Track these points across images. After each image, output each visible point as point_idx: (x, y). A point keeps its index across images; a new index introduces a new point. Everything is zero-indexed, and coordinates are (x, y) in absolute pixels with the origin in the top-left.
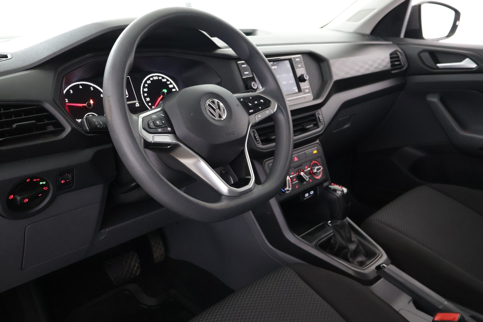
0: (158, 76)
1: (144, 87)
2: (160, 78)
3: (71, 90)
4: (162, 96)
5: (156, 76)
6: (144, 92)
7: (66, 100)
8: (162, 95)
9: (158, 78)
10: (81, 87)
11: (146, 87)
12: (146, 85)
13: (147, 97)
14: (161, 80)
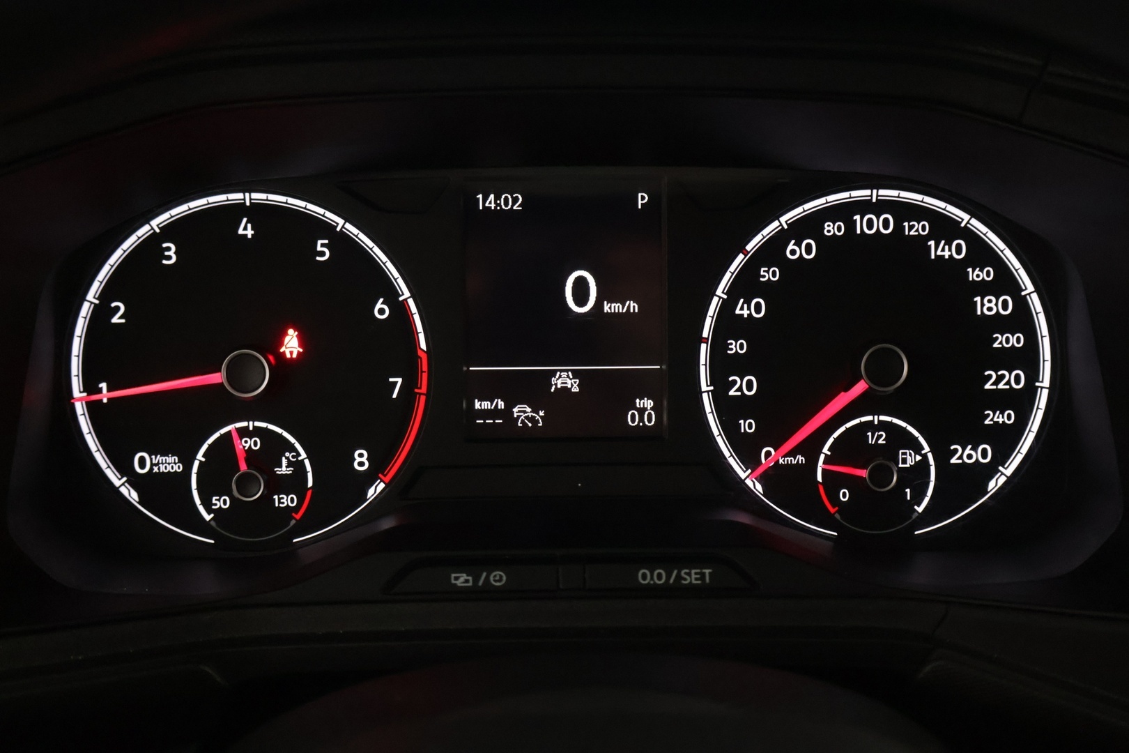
0: (904, 212)
1: (745, 286)
2: (918, 228)
3: (173, 247)
4: (860, 387)
5: (881, 207)
6: (728, 324)
7: (118, 308)
8: (871, 378)
9: (899, 228)
10: (246, 230)
11: (766, 290)
12: (769, 274)
13: (741, 365)
14: (921, 241)
